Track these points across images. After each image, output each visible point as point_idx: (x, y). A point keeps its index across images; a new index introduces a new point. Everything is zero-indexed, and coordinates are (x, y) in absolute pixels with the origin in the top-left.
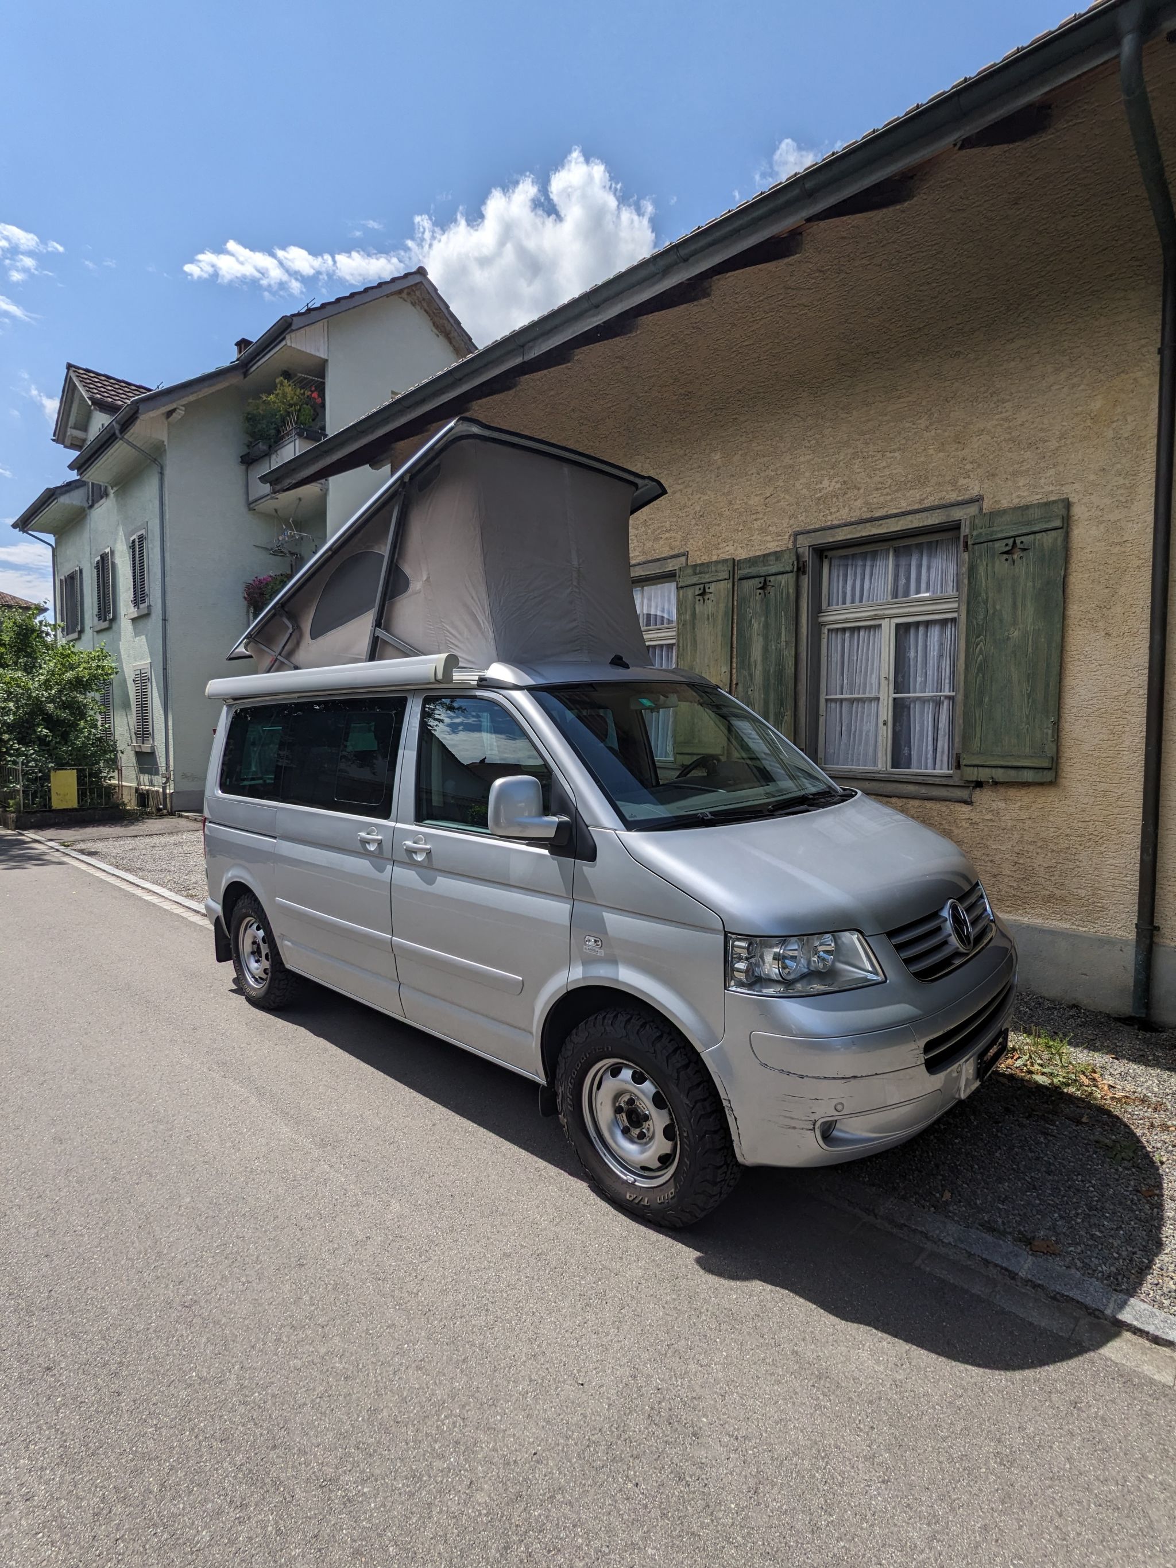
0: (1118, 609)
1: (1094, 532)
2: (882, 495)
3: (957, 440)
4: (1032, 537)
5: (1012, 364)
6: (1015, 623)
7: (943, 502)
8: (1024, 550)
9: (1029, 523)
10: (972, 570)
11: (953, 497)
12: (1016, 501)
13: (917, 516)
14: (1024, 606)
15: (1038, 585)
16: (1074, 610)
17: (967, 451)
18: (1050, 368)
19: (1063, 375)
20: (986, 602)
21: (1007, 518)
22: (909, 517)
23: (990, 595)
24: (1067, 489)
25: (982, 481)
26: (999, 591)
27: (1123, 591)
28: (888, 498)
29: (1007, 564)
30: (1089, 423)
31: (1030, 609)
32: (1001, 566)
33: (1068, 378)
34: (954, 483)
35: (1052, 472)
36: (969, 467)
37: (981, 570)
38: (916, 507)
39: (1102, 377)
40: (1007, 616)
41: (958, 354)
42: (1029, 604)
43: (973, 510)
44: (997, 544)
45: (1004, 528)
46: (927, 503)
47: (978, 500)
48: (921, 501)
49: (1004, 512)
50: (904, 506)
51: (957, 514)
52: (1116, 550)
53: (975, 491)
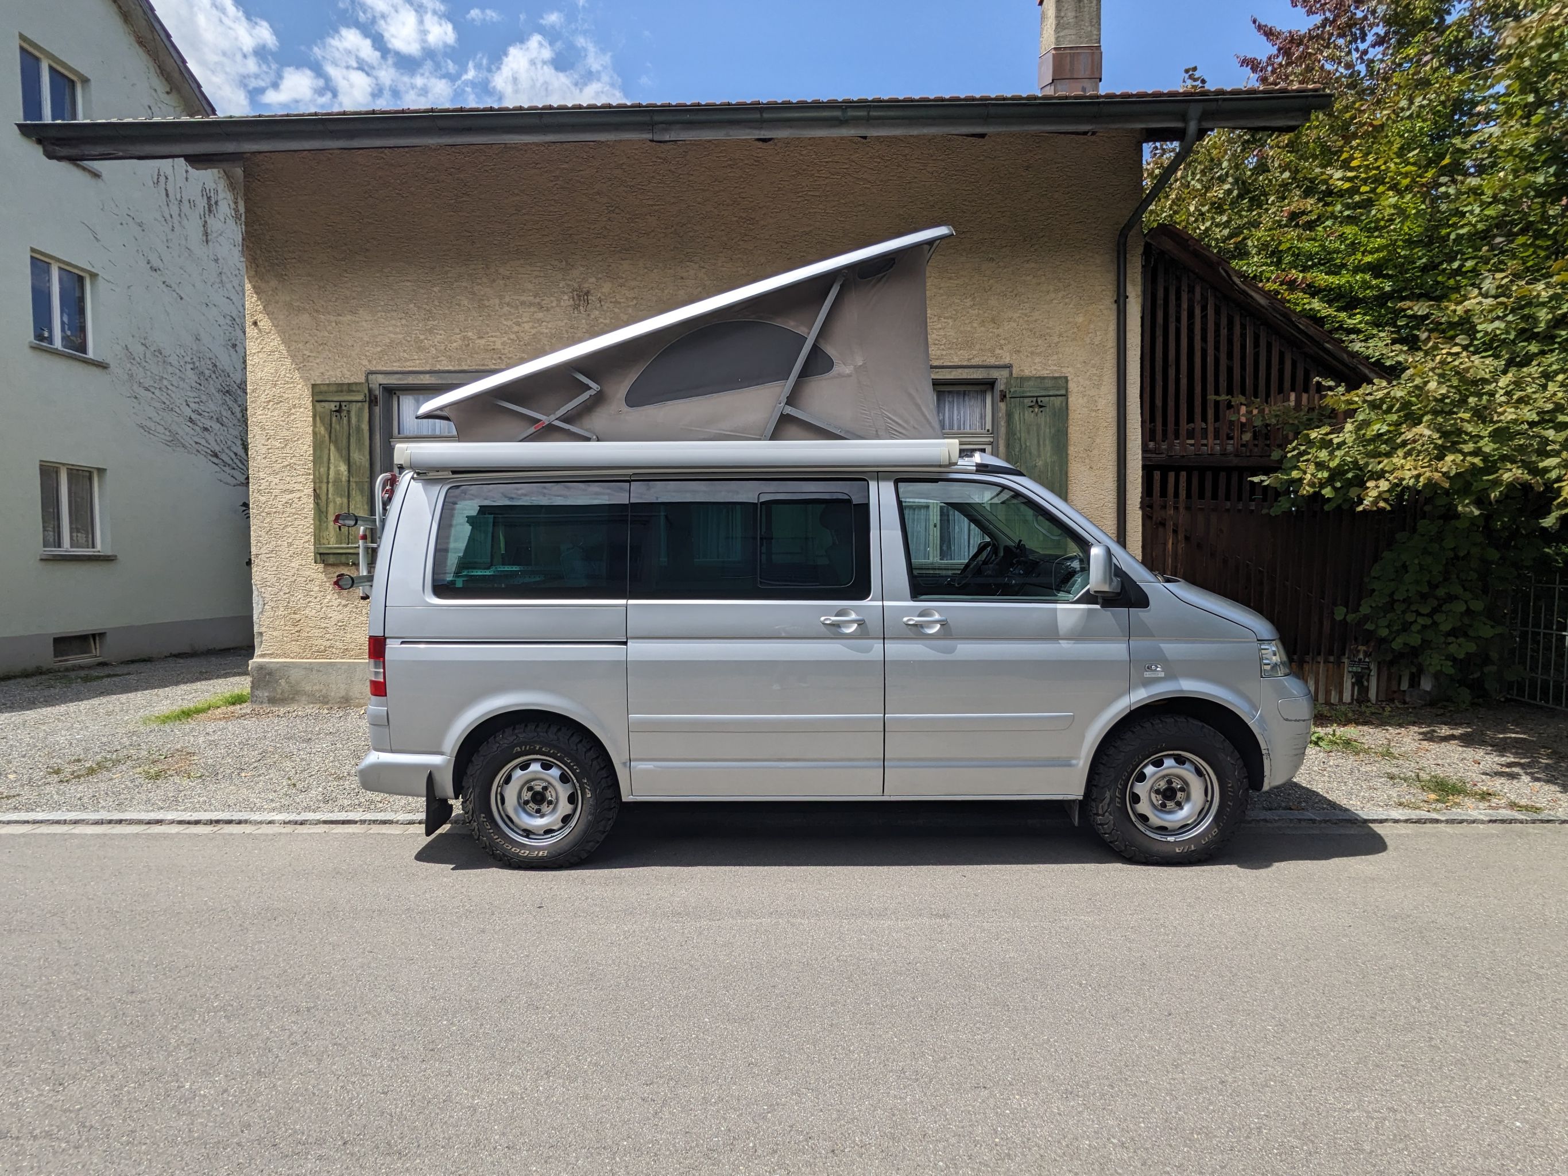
0: (1095, 452)
1: (1080, 401)
2: (939, 349)
3: (993, 321)
4: (1047, 399)
5: (1029, 278)
6: (1039, 456)
7: (985, 363)
8: (1041, 407)
9: (1046, 389)
10: (1009, 415)
11: (992, 361)
12: (1034, 372)
13: (966, 370)
14: (1044, 444)
15: (1053, 431)
16: (1072, 450)
17: (1001, 330)
18: (1051, 288)
19: (1060, 295)
20: (1020, 439)
21: (1031, 383)
22: (960, 370)
23: (1023, 435)
24: (1064, 370)
25: (1011, 355)
26: (1029, 432)
27: (1098, 441)
28: (944, 353)
29: (1033, 415)
30: (1075, 330)
31: (1048, 448)
32: (1029, 416)
33: (1062, 298)
34: (992, 351)
35: (1055, 357)
36: (1002, 342)
37: (1016, 417)
38: (965, 363)
39: (1082, 302)
40: (1034, 451)
41: (992, 260)
42: (1047, 442)
43: (1005, 373)
44: (1026, 400)
45: (1030, 389)
46: (974, 362)
47: (1009, 367)
48: (969, 360)
49: (1029, 378)
50: (956, 361)
51: (995, 374)
52: (1093, 414)
53: (1007, 360)
